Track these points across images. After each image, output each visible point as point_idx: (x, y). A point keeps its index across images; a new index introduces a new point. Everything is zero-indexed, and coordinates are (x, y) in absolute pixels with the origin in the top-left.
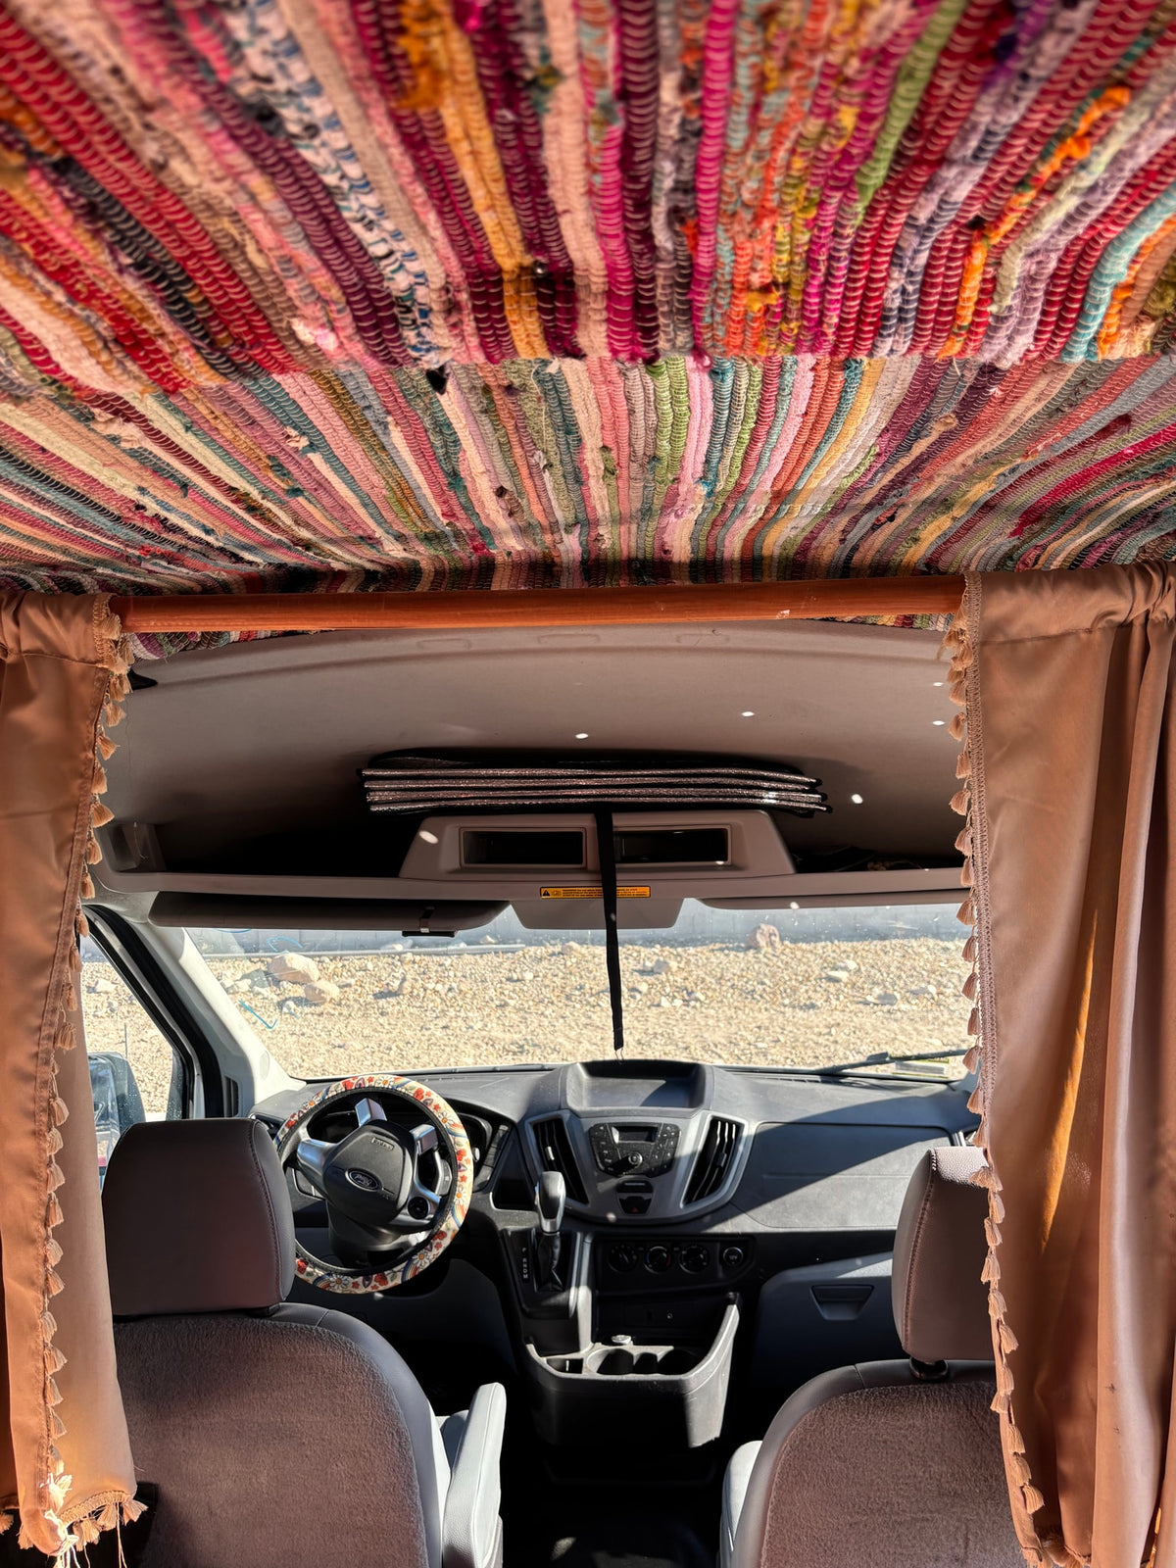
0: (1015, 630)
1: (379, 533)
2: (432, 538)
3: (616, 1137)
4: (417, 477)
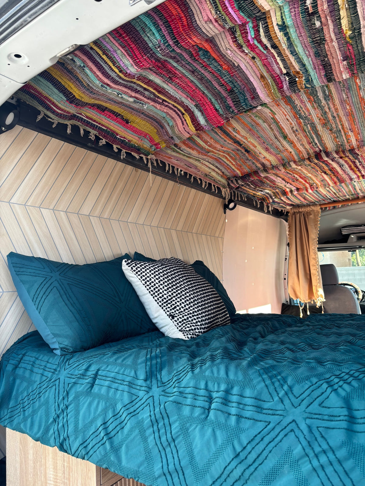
1: (346, 195)
2: (352, 195)
4: (351, 189)
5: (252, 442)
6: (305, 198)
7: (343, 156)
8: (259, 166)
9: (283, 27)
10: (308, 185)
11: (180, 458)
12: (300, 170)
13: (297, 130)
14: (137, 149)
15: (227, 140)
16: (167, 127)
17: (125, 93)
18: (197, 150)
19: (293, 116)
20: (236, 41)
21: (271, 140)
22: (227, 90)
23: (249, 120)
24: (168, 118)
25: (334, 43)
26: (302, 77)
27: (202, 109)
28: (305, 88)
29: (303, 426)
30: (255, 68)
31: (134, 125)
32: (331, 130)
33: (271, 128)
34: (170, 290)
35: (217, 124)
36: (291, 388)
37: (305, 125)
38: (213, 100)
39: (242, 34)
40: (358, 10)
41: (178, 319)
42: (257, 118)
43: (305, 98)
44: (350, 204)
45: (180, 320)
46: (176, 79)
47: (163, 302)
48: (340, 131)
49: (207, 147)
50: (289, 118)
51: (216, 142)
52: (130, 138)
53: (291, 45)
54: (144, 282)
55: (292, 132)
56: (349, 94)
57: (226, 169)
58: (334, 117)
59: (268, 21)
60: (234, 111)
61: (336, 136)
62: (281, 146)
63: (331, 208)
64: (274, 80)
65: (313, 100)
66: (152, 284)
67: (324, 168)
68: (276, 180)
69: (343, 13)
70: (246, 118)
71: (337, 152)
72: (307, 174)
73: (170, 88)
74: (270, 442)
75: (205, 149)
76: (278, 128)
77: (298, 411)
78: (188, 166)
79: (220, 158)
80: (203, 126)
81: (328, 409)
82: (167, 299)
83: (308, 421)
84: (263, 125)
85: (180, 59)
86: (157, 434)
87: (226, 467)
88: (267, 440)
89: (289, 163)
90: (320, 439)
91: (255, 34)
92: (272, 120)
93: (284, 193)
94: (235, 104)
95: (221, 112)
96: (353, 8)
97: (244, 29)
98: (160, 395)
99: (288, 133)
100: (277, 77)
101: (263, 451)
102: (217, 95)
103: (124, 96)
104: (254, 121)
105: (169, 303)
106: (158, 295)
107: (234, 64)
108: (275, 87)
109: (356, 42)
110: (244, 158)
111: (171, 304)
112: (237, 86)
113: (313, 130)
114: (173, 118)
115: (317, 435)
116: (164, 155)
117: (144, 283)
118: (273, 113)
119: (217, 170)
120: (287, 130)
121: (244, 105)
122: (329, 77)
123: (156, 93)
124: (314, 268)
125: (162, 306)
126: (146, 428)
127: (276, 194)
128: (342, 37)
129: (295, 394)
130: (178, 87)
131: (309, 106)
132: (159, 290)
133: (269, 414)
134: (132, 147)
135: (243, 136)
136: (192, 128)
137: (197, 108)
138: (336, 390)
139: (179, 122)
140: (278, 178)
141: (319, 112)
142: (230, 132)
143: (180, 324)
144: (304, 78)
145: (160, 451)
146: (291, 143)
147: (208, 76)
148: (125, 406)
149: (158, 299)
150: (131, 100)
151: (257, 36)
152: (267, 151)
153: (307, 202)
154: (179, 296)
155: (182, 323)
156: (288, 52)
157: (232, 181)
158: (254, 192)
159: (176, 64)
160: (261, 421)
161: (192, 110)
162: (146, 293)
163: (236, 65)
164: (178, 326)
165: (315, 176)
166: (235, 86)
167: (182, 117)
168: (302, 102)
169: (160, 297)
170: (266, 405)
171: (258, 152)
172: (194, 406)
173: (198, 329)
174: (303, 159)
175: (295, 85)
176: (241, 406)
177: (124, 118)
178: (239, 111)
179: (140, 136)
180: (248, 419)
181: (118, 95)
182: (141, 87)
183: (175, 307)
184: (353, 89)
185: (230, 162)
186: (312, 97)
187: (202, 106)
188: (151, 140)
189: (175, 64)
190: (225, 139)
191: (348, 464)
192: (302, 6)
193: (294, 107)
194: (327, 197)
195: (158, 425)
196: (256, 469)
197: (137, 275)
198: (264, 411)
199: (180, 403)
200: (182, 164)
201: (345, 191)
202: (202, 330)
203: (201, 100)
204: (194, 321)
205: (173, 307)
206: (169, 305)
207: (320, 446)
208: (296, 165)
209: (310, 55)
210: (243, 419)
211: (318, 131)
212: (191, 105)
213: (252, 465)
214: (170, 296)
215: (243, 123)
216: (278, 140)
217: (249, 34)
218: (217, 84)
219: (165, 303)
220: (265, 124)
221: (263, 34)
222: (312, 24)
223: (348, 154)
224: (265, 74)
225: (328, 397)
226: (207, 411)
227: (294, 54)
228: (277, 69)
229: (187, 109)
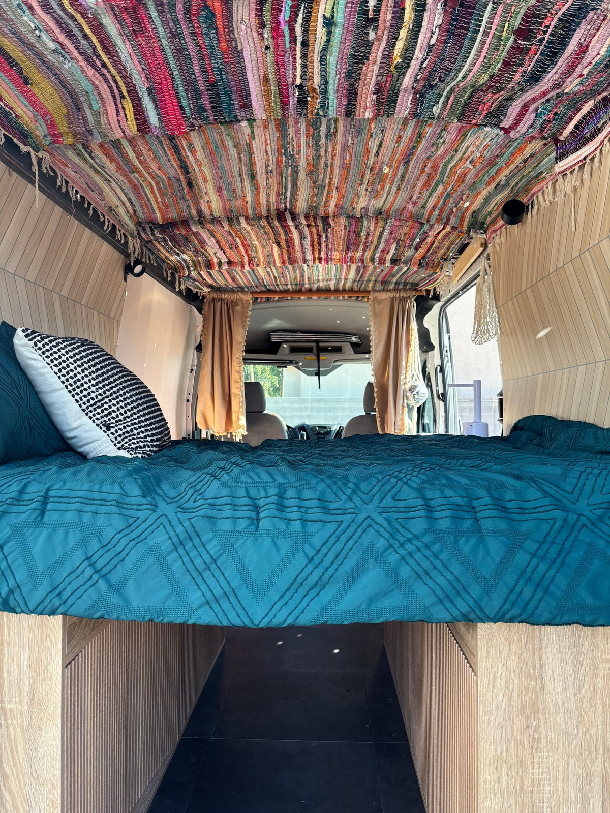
0: (378, 298)
1: (289, 283)
2: (296, 284)
3: (317, 428)
4: (298, 276)
5: (326, 544)
6: (233, 279)
7: (313, 224)
8: (194, 212)
9: (329, 23)
10: (246, 259)
11: (228, 580)
12: (248, 232)
13: (271, 171)
14: (23, 134)
15: (172, 160)
16: (88, 111)
17: (49, 31)
18: (118, 163)
19: (276, 150)
20: (261, 15)
21: (232, 177)
22: (208, 81)
23: (217, 137)
24: (93, 97)
25: (375, 67)
26: (317, 98)
27: (157, 99)
28: (316, 115)
29: (380, 520)
30: (260, 62)
31: (35, 90)
32: (314, 183)
33: (240, 158)
34: (100, 385)
35: (174, 130)
36: (357, 485)
37: (285, 166)
38: (181, 90)
39: (273, 9)
40: (420, 36)
41: (116, 431)
42: (228, 138)
43: (303, 127)
44: (289, 298)
45: (120, 432)
46: (141, 37)
47: (88, 404)
48: (325, 186)
49: (136, 162)
50: (269, 150)
51: (156, 158)
52: (20, 112)
53: (325, 51)
54: (56, 369)
55: (264, 171)
56: (356, 139)
57: (142, 206)
58: (326, 165)
59: (314, 6)
60: (209, 117)
61: (316, 192)
62: (240, 190)
63: (264, 300)
64: (279, 89)
65: (311, 134)
66: (71, 374)
67: (280, 237)
68: (208, 241)
69: (403, 33)
70: (215, 133)
71: (307, 217)
72: (254, 241)
73: (124, 49)
74: (348, 540)
75: (133, 165)
76: (248, 161)
77: (371, 506)
78: (90, 188)
79: (142, 186)
80: (153, 126)
81: (403, 502)
82: (96, 400)
83: (384, 515)
84: (232, 151)
85: (167, 10)
86: (186, 559)
87: (298, 575)
88: (343, 538)
89: (238, 218)
90: (401, 530)
91: (290, 17)
92: (246, 147)
93: (209, 265)
94: (213, 107)
95: (188, 113)
96: (416, 31)
97: (278, 5)
98: (176, 513)
99: (258, 172)
100: (284, 86)
101: (342, 550)
102: (190, 84)
103: (44, 36)
104: (222, 141)
105: (99, 407)
106: (81, 392)
107: (237, 45)
108: (278, 100)
109: (399, 74)
110: (179, 194)
111: (103, 408)
112: (225, 81)
113: (292, 176)
114: (102, 98)
115: (398, 527)
116: (58, 157)
117: (57, 371)
118: (252, 136)
119: (128, 204)
120: (259, 168)
121: (226, 113)
122: (350, 109)
123: (99, 49)
124: (237, 385)
125: (87, 411)
126: (166, 553)
127: (196, 264)
128: (388, 62)
129: (363, 491)
130: (137, 50)
131: (303, 140)
132: (82, 385)
133: (339, 514)
134: (18, 129)
135: (197, 160)
136: (132, 126)
137: (149, 95)
138: (406, 483)
139: (111, 108)
140: (212, 239)
141: (312, 153)
142: (183, 148)
143: (119, 439)
144: (319, 100)
145: (193, 578)
146: (256, 188)
147: (192, 50)
148: (120, 532)
149: (81, 399)
150: (52, 45)
151: (293, 21)
152: (218, 191)
153: (235, 286)
154: (114, 396)
155: (123, 437)
156: (316, 58)
157: (144, 229)
158: (167, 255)
159: (157, 14)
160: (331, 522)
161: (140, 94)
162: (58, 387)
163: (239, 48)
164: (116, 442)
165: (263, 246)
166: (222, 80)
167: (119, 102)
168: (297, 132)
169: (85, 396)
170: (332, 506)
171: (204, 191)
172: (237, 518)
173: (149, 447)
174: (259, 217)
175: (304, 106)
176: (303, 510)
177: (22, 73)
178: (215, 119)
179: (36, 113)
180: (316, 521)
181: (36, 30)
182: (81, 29)
183: (110, 413)
184: (363, 135)
185: (155, 196)
186: (312, 130)
187: (159, 94)
188: (52, 126)
189: (154, 14)
190: (171, 157)
191: (436, 548)
192: (362, 4)
193: (283, 136)
194: (263, 282)
195: (184, 548)
196: (336, 570)
197: (44, 356)
198: (332, 512)
199: (214, 518)
200: (81, 181)
201: (290, 277)
202: (154, 449)
203: (161, 83)
204: (142, 435)
205: (106, 412)
206: (99, 410)
207: (403, 536)
208: (248, 223)
209: (340, 72)
210: (309, 523)
211: (298, 179)
212: (142, 86)
213: (330, 567)
214: (100, 395)
215: (207, 139)
216: (241, 179)
217: (282, 14)
218: (199, 66)
219: (91, 406)
220: (235, 149)
221: (301, 21)
222: (365, 33)
223: (320, 223)
224: (272, 77)
225: (400, 490)
226: (255, 521)
227: (323, 63)
228: (291, 75)
229: (133, 92)
